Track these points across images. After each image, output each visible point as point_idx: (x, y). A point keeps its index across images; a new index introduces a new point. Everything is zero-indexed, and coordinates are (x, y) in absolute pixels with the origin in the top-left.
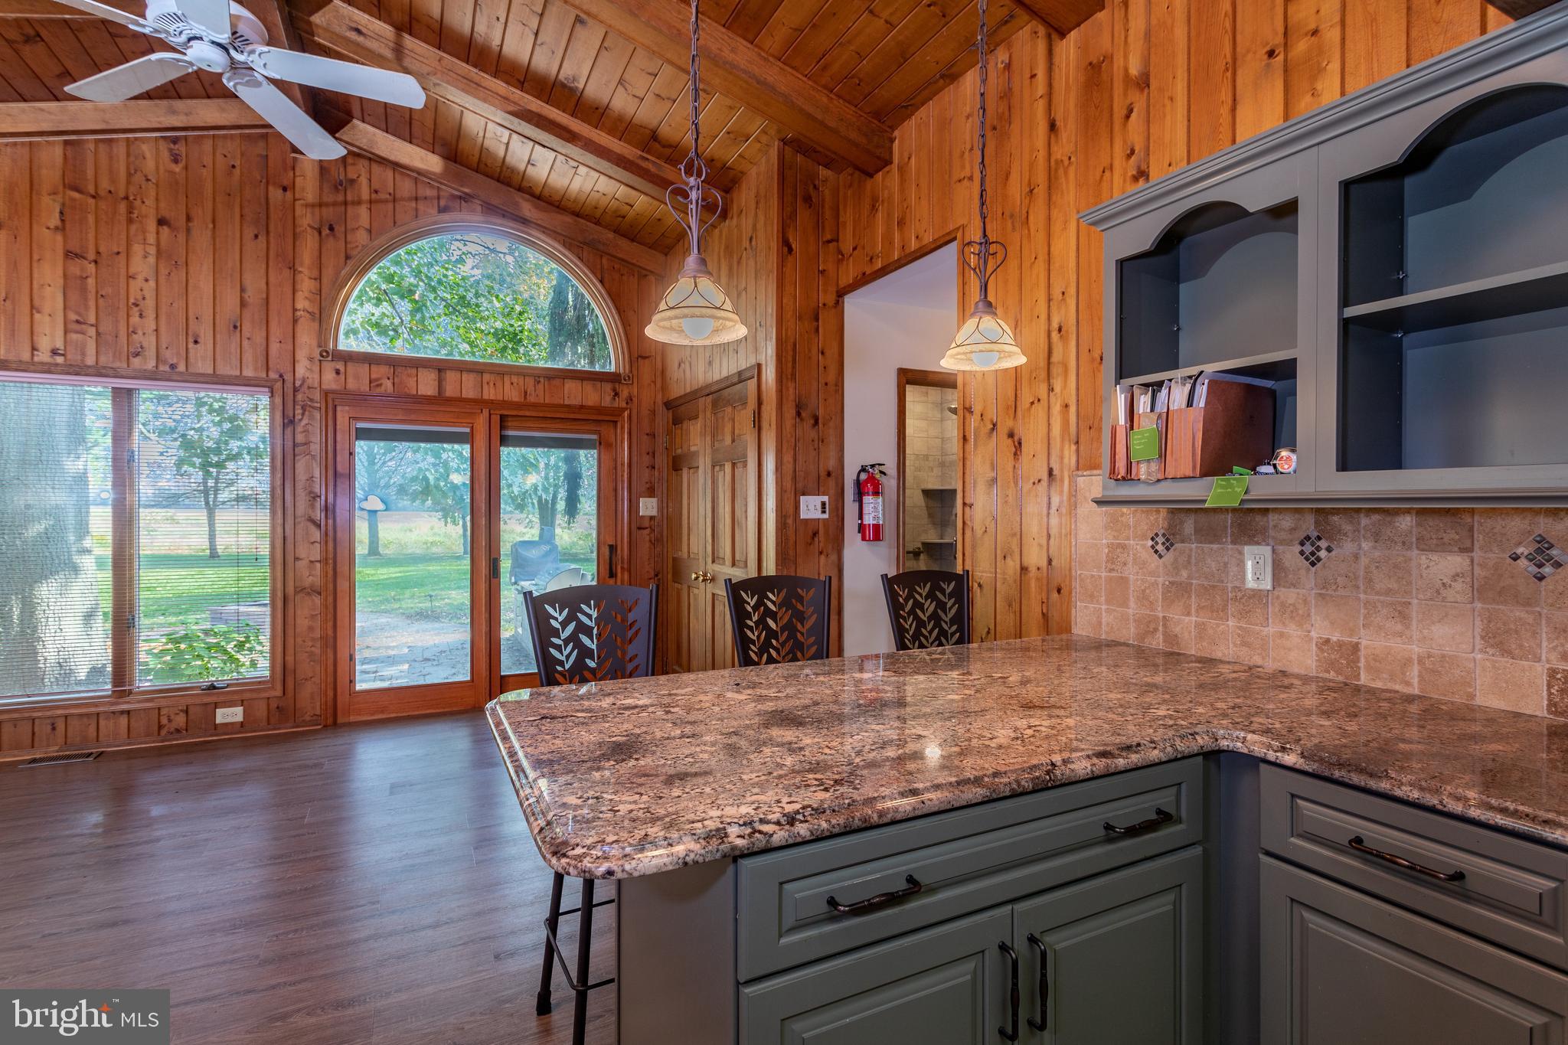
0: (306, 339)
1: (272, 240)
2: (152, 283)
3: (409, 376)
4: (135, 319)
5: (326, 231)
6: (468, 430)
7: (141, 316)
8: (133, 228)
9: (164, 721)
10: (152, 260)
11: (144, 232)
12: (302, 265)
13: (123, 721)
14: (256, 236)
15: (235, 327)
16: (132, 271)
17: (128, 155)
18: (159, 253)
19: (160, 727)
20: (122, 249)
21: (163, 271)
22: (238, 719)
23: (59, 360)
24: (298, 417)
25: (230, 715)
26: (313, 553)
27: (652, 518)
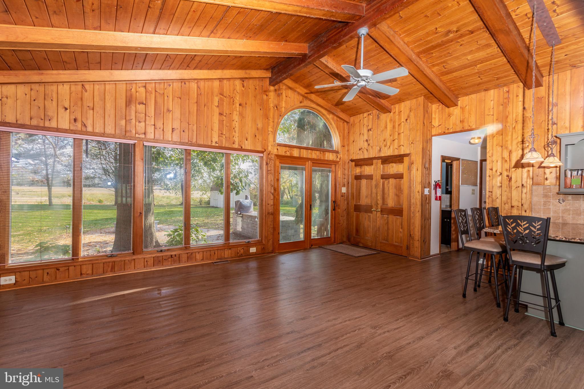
0: (271, 140)
1: (264, 111)
2: (238, 123)
3: (293, 151)
4: (234, 133)
5: (276, 108)
9: (239, 251)
10: (238, 116)
11: (236, 107)
12: (270, 118)
13: (230, 251)
14: (260, 109)
15: (255, 136)
16: (233, 119)
17: (233, 84)
19: (238, 253)
20: (231, 112)
21: (240, 119)
22: (255, 251)
23: (217, 145)
24: (269, 162)
25: (253, 250)
26: (271, 202)
27: (344, 193)
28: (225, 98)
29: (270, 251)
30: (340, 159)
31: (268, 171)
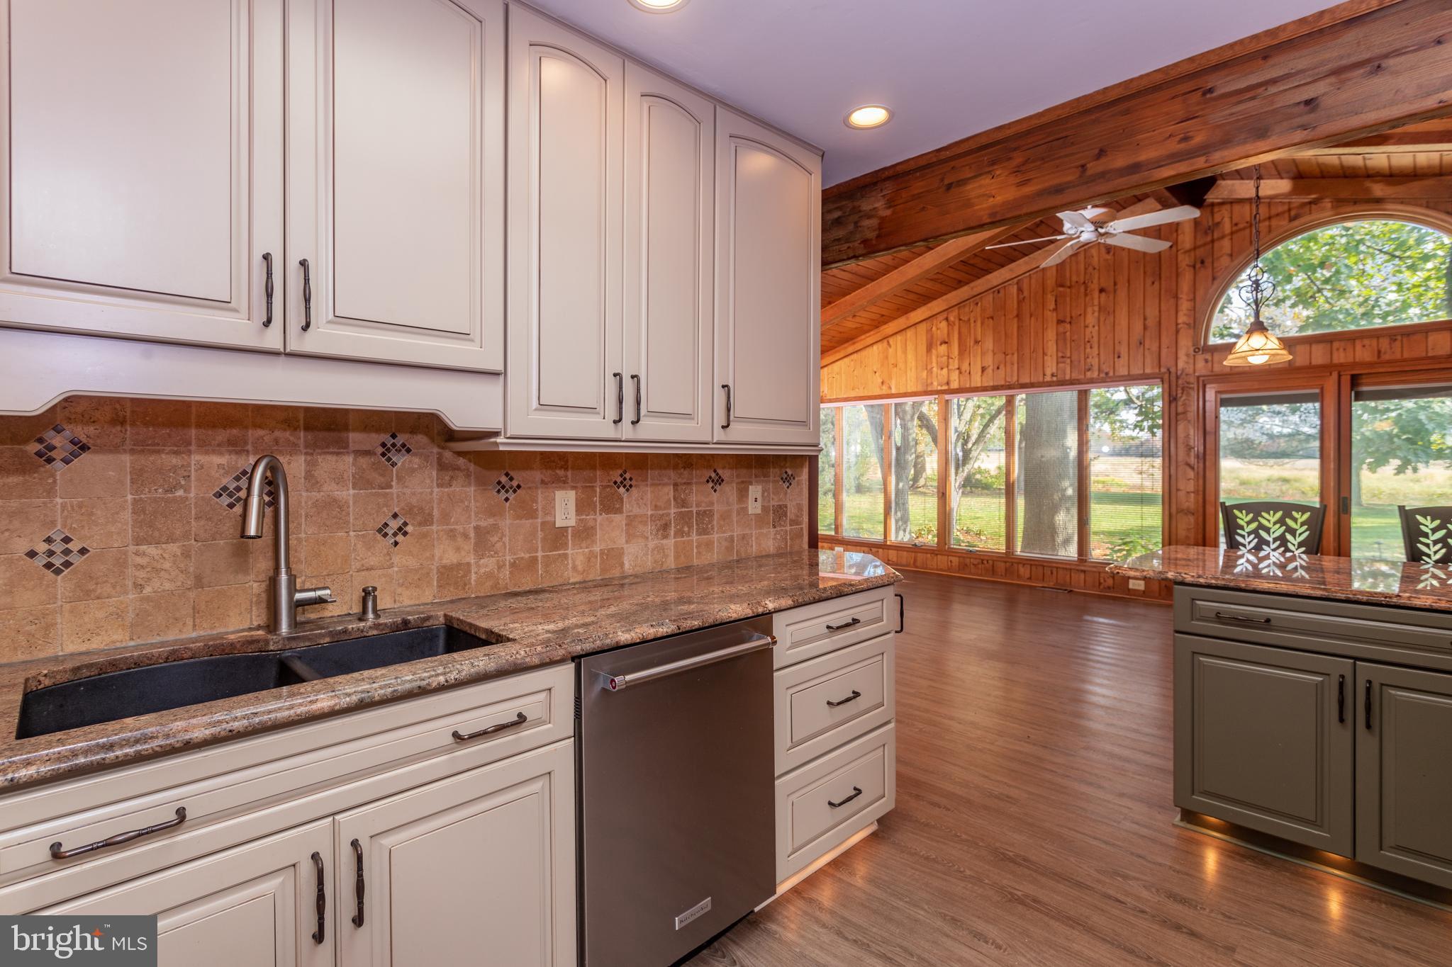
0: (1185, 343)
1: (1163, 282)
2: (1096, 328)
4: (1088, 350)
5: (1198, 265)
6: (1317, 391)
7: (1091, 347)
8: (1088, 298)
9: (1102, 581)
10: (1096, 314)
11: (1092, 299)
12: (1182, 293)
13: (1082, 576)
14: (1154, 283)
15: (1141, 343)
16: (1087, 323)
17: (1085, 258)
18: (1100, 308)
19: (1100, 584)
20: (1082, 312)
21: (1102, 319)
22: (1142, 588)
23: (1055, 379)
25: (1137, 585)
26: (1190, 486)
28: (1068, 290)
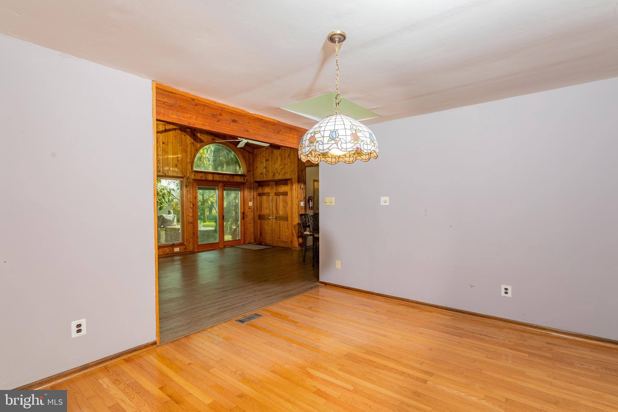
0: (189, 168)
1: (183, 147)
2: (162, 156)
3: (207, 176)
5: (192, 145)
6: (218, 187)
7: (160, 163)
8: (158, 144)
10: (161, 151)
11: (160, 145)
12: (188, 152)
14: (180, 146)
15: (176, 166)
16: (158, 154)
18: (163, 149)
19: (165, 252)
21: (164, 154)
22: (179, 250)
24: (188, 185)
25: (177, 250)
26: (191, 214)
27: (251, 206)
29: (191, 250)
30: (247, 180)
31: (187, 191)
